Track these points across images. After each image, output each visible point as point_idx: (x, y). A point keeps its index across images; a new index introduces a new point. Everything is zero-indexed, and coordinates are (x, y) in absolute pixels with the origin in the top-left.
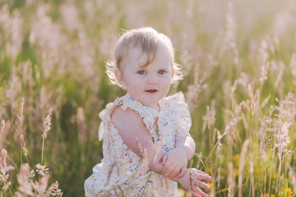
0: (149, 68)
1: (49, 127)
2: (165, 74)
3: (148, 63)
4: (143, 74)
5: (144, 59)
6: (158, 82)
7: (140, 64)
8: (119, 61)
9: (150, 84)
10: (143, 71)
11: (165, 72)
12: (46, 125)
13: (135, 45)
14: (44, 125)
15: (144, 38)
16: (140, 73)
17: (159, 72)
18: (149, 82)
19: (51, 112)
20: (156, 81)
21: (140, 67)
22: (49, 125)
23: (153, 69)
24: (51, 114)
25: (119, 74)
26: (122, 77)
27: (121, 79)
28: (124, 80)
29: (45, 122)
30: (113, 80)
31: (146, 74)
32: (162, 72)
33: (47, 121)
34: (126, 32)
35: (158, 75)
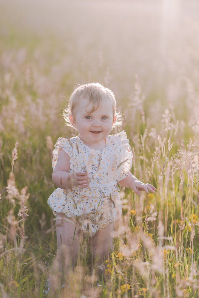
0: (93, 114)
1: (16, 157)
2: (107, 120)
3: (93, 110)
4: (89, 119)
5: (90, 108)
6: (100, 125)
7: (87, 111)
8: (73, 108)
9: (94, 127)
10: (90, 117)
11: (107, 118)
12: (14, 155)
13: (85, 96)
14: (12, 155)
15: (91, 91)
16: (87, 118)
17: (102, 118)
18: (93, 125)
19: (17, 145)
20: (99, 125)
21: (87, 113)
22: (16, 155)
23: (97, 115)
24: (17, 147)
25: (73, 119)
26: (74, 121)
27: (74, 122)
28: (76, 123)
29: (13, 153)
30: (68, 123)
31: (92, 119)
32: (104, 118)
33: (15, 152)
34: (79, 86)
35: (102, 121)
